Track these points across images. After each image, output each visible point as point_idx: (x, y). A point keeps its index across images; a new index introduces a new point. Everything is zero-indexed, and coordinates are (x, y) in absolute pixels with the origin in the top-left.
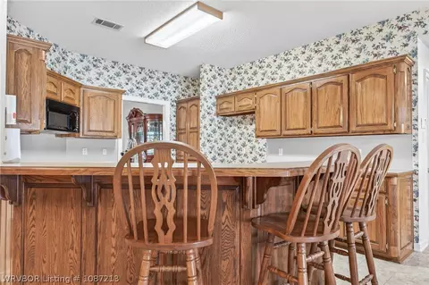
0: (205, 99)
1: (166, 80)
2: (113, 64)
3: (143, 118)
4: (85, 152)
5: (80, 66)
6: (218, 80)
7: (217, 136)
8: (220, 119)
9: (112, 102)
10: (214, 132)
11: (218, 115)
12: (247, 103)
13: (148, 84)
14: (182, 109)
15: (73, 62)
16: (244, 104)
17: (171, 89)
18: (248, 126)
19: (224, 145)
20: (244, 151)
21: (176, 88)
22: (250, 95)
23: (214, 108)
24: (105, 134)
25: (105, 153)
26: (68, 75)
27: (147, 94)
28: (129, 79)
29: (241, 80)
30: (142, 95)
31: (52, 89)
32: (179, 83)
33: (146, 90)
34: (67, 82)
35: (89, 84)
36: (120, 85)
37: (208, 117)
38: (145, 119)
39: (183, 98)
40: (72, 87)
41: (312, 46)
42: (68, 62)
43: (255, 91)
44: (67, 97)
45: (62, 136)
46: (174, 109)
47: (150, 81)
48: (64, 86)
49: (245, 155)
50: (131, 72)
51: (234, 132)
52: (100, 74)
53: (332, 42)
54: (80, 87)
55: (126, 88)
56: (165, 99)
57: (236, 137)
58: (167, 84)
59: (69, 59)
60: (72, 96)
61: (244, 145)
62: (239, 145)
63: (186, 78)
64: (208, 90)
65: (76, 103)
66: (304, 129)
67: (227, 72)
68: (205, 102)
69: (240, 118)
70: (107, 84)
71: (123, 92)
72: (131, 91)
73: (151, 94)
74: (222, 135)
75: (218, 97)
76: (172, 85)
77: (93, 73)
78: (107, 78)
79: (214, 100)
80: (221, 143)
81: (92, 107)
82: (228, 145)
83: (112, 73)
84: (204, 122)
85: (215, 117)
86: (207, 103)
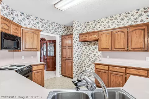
0: (75, 35)
1: (57, 27)
2: (36, 18)
3: (46, 42)
4: (23, 58)
5: (20, 18)
6: (80, 27)
7: (79, 50)
8: (80, 43)
9: (36, 35)
10: (79, 48)
11: (80, 41)
12: (94, 37)
13: (51, 28)
14: (64, 39)
15: (17, 15)
16: (93, 37)
17: (59, 30)
18: (93, 46)
19: (82, 53)
20: (91, 56)
21: (61, 30)
22: (96, 34)
23: (79, 39)
24: (32, 50)
25: (32, 57)
26: (14, 21)
27: (50, 32)
28: (43, 25)
29: (89, 27)
30: (48, 32)
31: (6, 27)
32: (63, 28)
33: (50, 30)
34: (14, 24)
35: (24, 26)
36: (39, 28)
37: (77, 42)
38: (47, 42)
39: (64, 34)
40: (17, 27)
41: (124, 14)
42: (14, 15)
43: (98, 32)
44: (14, 32)
45: (11, 51)
46: (61, 39)
47: (51, 26)
48: (13, 26)
49: (91, 58)
50: (43, 22)
51: (86, 48)
52: (30, 22)
53: (134, 12)
54: (21, 28)
55: (41, 29)
56: (57, 34)
57: (87, 50)
58: (58, 28)
59: (15, 14)
60: (17, 31)
61: (91, 53)
62: (88, 54)
63: (65, 26)
64: (77, 31)
65: (19, 35)
66: (124, 48)
67: (83, 24)
68: (75, 36)
69: (89, 43)
70: (33, 27)
71: (41, 31)
72: (44, 31)
73: (52, 32)
74: (81, 49)
75: (80, 34)
76: (60, 29)
77: (27, 22)
78: (33, 24)
79: (78, 35)
80: (81, 52)
81: (27, 37)
82: (83, 53)
83: (35, 22)
84: (75, 44)
85: (79, 42)
86: (76, 36)
